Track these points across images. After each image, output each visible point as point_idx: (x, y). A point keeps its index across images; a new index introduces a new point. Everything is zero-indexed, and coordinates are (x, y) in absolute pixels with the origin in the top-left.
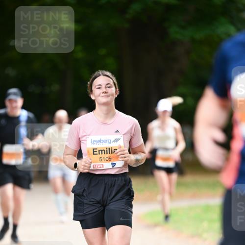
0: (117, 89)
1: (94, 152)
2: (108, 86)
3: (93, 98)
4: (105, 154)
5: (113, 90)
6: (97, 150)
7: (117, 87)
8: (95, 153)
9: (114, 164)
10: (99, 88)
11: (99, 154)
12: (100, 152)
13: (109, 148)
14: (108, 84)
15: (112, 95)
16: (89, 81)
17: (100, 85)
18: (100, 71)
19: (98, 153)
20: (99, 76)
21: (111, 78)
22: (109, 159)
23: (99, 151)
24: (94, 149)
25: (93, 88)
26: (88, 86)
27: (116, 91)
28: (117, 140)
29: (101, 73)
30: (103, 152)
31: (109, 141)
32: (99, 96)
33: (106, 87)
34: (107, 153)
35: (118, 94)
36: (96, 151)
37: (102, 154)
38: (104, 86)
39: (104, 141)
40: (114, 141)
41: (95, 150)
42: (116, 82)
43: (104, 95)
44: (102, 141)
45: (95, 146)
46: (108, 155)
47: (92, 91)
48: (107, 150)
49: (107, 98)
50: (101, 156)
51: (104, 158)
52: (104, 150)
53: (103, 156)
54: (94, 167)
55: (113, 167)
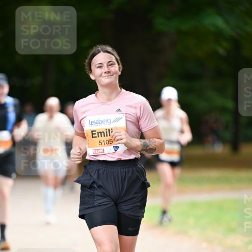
0: (120, 66)
1: (92, 134)
2: (110, 64)
3: (93, 78)
4: (104, 136)
5: (116, 68)
6: (96, 132)
7: (120, 63)
8: (94, 136)
9: (116, 148)
10: (100, 67)
11: (98, 137)
12: (100, 134)
13: (109, 130)
14: (110, 61)
15: (116, 73)
16: (86, 59)
17: (101, 64)
19: (96, 135)
20: (99, 53)
21: (113, 54)
22: (110, 142)
23: (98, 133)
24: (92, 131)
25: (93, 67)
27: (119, 68)
28: (117, 120)
29: (100, 49)
30: (103, 134)
31: (109, 121)
32: (101, 76)
33: (108, 66)
34: (107, 136)
35: (121, 70)
36: (95, 134)
37: (101, 136)
38: (105, 65)
39: (102, 122)
40: (114, 121)
41: (93, 133)
42: (118, 58)
43: (106, 75)
44: (100, 122)
45: (93, 128)
47: (90, 70)
48: (107, 132)
49: (110, 78)
50: (100, 138)
51: (104, 141)
52: (103, 132)
53: (103, 139)
54: (94, 152)
55: (116, 151)
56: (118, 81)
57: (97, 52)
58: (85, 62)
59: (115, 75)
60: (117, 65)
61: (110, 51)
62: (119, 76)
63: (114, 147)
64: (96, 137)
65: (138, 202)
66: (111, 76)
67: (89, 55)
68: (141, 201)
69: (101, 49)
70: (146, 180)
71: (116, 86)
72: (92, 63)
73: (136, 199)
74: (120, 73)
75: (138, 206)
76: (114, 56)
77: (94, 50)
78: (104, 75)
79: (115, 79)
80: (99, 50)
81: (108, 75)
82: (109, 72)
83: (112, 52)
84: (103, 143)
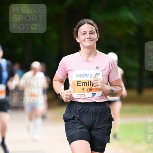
0: (98, 34)
1: (78, 83)
2: (91, 33)
3: (78, 41)
4: (87, 85)
5: (95, 36)
6: (81, 82)
7: (98, 33)
8: (79, 84)
9: (94, 94)
10: (84, 34)
11: (82, 85)
12: (83, 84)
13: (91, 81)
16: (75, 27)
17: (85, 32)
18: (84, 19)
19: (81, 84)
20: (84, 24)
21: (94, 26)
22: (90, 90)
23: (82, 83)
24: (78, 81)
25: (79, 34)
26: (75, 31)
27: (97, 36)
28: (97, 75)
30: (85, 84)
31: (91, 75)
32: (84, 40)
33: (90, 34)
34: (89, 85)
35: (98, 38)
37: (84, 85)
38: (88, 33)
39: (86, 75)
40: (95, 75)
41: (79, 82)
42: (97, 29)
43: (88, 40)
44: (85, 75)
45: (79, 79)
46: (89, 87)
47: (77, 35)
48: (89, 83)
49: (90, 42)
50: (83, 87)
51: (86, 89)
52: (86, 83)
53: (85, 87)
54: (78, 96)
55: (93, 96)
56: (95, 45)
57: (83, 23)
58: (74, 29)
59: (94, 41)
60: (96, 34)
61: (92, 23)
62: (97, 41)
63: (92, 93)
64: (80, 86)
65: (105, 130)
66: (91, 41)
67: (77, 25)
68: (107, 130)
69: (86, 22)
70: (112, 116)
71: (94, 48)
72: (79, 31)
73: (104, 128)
74: (97, 40)
75: (105, 133)
76: (95, 27)
77: (81, 22)
78: (87, 40)
79: (94, 44)
80: (84, 22)
81: (89, 40)
82: (90, 38)
83: (94, 24)
84: (85, 90)
